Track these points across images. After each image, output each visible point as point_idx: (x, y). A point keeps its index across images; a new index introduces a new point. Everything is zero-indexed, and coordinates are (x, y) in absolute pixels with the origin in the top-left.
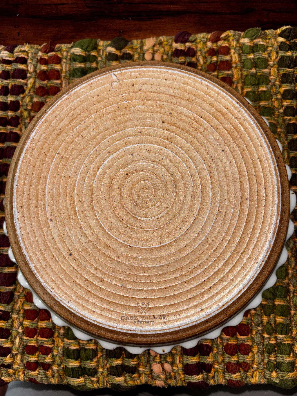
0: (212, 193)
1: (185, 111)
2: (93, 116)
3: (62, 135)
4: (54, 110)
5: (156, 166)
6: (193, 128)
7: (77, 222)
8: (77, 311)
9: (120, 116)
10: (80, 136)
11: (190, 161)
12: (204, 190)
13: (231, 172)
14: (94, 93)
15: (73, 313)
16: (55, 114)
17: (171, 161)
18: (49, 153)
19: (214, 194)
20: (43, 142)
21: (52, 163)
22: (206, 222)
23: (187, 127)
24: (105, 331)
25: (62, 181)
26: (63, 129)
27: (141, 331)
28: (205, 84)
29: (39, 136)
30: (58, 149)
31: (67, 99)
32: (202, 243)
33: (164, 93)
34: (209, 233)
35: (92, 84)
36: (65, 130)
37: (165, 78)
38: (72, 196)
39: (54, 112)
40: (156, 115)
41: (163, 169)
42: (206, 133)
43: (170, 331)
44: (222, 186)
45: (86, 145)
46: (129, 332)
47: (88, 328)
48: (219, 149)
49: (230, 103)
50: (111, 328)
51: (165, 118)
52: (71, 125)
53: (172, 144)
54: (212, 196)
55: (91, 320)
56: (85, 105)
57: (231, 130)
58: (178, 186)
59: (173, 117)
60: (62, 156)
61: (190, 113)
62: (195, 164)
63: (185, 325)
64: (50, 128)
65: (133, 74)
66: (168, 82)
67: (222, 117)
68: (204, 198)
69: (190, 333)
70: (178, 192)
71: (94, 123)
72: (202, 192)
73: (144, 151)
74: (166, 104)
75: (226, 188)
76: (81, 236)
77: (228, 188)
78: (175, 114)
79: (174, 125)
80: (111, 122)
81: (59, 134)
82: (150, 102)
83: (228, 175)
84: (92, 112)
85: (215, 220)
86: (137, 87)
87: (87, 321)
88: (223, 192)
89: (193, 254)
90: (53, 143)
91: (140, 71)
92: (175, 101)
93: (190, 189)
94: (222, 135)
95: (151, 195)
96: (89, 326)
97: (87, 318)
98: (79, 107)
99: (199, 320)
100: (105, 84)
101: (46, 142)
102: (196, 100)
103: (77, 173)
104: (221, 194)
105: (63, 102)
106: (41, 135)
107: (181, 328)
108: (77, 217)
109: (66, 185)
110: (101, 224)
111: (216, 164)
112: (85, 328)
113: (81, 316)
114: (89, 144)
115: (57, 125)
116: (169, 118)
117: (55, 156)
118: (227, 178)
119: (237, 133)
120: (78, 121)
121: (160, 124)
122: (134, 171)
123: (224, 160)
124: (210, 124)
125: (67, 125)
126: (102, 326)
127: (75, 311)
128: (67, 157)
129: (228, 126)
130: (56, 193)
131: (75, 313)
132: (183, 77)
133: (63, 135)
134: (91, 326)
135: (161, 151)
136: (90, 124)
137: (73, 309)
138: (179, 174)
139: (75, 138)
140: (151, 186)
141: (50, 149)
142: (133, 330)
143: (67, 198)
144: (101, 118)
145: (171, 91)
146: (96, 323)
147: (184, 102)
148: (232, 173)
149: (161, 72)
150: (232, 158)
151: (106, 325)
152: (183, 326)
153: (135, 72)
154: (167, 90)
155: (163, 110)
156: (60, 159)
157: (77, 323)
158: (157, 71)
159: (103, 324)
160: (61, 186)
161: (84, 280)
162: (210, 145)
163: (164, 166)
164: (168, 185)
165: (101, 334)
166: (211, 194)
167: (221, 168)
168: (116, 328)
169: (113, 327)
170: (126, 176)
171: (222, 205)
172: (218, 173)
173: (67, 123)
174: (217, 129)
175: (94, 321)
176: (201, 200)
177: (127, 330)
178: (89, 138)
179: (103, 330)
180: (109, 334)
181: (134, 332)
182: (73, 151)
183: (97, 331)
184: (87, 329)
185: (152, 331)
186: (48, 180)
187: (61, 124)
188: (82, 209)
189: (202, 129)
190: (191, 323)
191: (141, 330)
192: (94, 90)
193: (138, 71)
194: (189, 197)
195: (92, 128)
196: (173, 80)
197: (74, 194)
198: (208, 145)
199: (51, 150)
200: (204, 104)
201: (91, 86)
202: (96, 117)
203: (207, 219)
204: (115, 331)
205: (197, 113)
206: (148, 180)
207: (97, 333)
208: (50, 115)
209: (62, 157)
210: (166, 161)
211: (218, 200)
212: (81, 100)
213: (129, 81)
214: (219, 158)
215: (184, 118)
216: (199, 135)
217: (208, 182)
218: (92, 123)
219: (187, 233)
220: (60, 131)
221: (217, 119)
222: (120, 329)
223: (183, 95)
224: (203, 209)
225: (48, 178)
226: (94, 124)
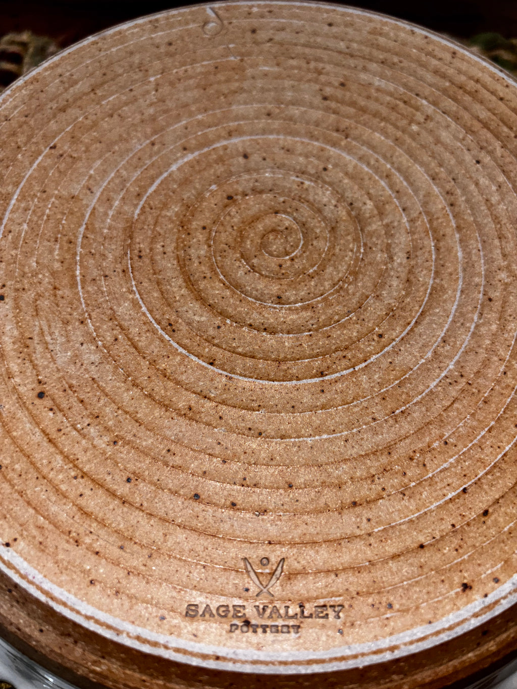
0: (464, 250)
1: (377, 82)
2: (152, 79)
3: (69, 110)
4: (57, 63)
5: (307, 183)
6: (398, 113)
7: (75, 306)
8: (30, 578)
9: (219, 82)
10: (116, 116)
11: (398, 178)
12: (441, 244)
13: (505, 208)
14: (161, 37)
15: (16, 586)
16: (59, 70)
17: (347, 174)
18: (28, 145)
19: (468, 254)
20: (18, 122)
21: (31, 167)
22: (454, 321)
23: (384, 111)
24: (123, 660)
25: (50, 206)
26: (75, 100)
27: (255, 662)
28: (421, 34)
29: (11, 109)
30: (54, 137)
31: (94, 43)
32: (446, 377)
33: (325, 49)
34: (466, 352)
35: (157, 20)
36: (79, 103)
37: (329, 21)
38: (71, 242)
39: (57, 65)
40: (307, 85)
41: (327, 190)
42: (431, 125)
43: (361, 666)
44: (485, 238)
45: (128, 134)
46: (211, 665)
47: (64, 651)
48: (468, 158)
49: (483, 69)
50: (146, 649)
51: (328, 91)
52: (95, 94)
53: (349, 140)
54: (464, 258)
55: (78, 612)
56: (136, 59)
57: (492, 123)
58: (369, 232)
59: (349, 90)
60: (61, 152)
61: (391, 87)
62: (411, 184)
63: (411, 643)
64: (43, 95)
65: (255, 10)
66: (334, 29)
67: (467, 98)
68: (442, 262)
69: (427, 680)
70: (369, 245)
71: (154, 93)
72: (438, 249)
73: (276, 150)
74: (329, 67)
75: (497, 242)
76: (82, 344)
77: (503, 243)
78: (354, 87)
79: (353, 104)
80: (196, 93)
81: (63, 110)
82: (294, 62)
83: (498, 215)
84: (151, 72)
85: (480, 318)
86: (262, 35)
87: (64, 620)
88: (491, 252)
89: (424, 409)
90: (43, 125)
91: (271, 6)
92: (352, 62)
93: (402, 240)
94: (469, 130)
95: (294, 247)
96: (69, 641)
97: (64, 604)
98: (121, 63)
99: (458, 624)
100: (187, 23)
101: (25, 122)
102: (402, 65)
103: (94, 189)
104: (485, 256)
105: (82, 49)
106: (16, 107)
107: (397, 654)
108: (78, 293)
109: (59, 216)
110: (144, 314)
111: (464, 189)
112: (52, 651)
113: (43, 598)
114: (137, 131)
115: (59, 92)
116: (339, 93)
117: (42, 152)
118: (496, 219)
119: (506, 129)
120: (114, 88)
121: (317, 100)
122: (249, 192)
123: (484, 181)
124: (439, 109)
125: (87, 94)
126: (116, 639)
127: (23, 577)
128: (75, 155)
129: (484, 114)
130: (30, 232)
131: (23, 584)
132: (370, 20)
133: (73, 112)
134: (76, 642)
135: (321, 153)
136: (144, 95)
137: (17, 571)
138: (370, 205)
139: (103, 119)
140: (295, 226)
141: (33, 137)
142: (224, 659)
143: (58, 246)
144: (172, 84)
145: (342, 45)
146: (91, 626)
147: (374, 66)
148: (507, 209)
149: (318, 10)
150: (502, 178)
151: (128, 634)
152: (405, 644)
153: (259, 6)
154: (331, 43)
155: (323, 78)
156: (56, 160)
157: (27, 630)
158: (311, 8)
159: (118, 632)
160: (45, 218)
161: (73, 474)
162: (442, 149)
163: (331, 184)
164: (342, 227)
165: (106, 677)
166: (460, 254)
167: (478, 198)
168: (166, 647)
169: (155, 644)
170: (226, 201)
171: (494, 283)
172: (472, 209)
173: (87, 90)
174: (457, 119)
175: (88, 618)
176: (436, 267)
177: (205, 657)
178: (137, 121)
179: (118, 659)
180: (137, 675)
181: (229, 667)
182: (92, 144)
183: (95, 663)
184: (61, 655)
185: (293, 663)
186: (13, 202)
187: (71, 90)
188: (95, 274)
189: (420, 117)
190: (433, 635)
191: (255, 658)
192: (160, 34)
193: (266, 6)
194: (400, 258)
195: (148, 102)
196: (346, 26)
197: (76, 237)
198: (439, 149)
199: (34, 140)
200: (421, 72)
201: (156, 25)
202: (161, 82)
203: (455, 315)
204: (159, 660)
205: (405, 86)
206: (285, 212)
207: (94, 672)
208: (46, 70)
209: (61, 155)
210: (334, 174)
211: (482, 268)
212: (128, 49)
213: (245, 23)
214: (471, 178)
215: (376, 95)
216: (415, 128)
217: (448, 225)
218: (148, 92)
219: (402, 349)
220: (66, 103)
221: (455, 99)
222: (177, 650)
223: (370, 53)
224: (443, 290)
225: (16, 197)
226: (154, 95)
